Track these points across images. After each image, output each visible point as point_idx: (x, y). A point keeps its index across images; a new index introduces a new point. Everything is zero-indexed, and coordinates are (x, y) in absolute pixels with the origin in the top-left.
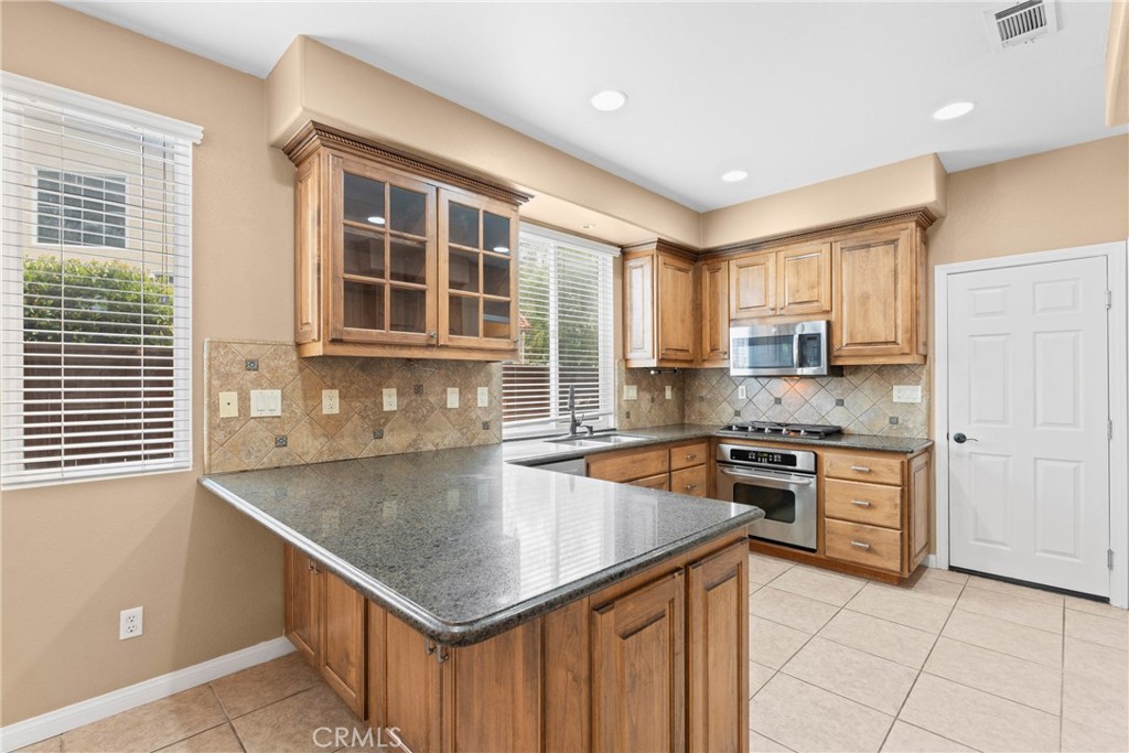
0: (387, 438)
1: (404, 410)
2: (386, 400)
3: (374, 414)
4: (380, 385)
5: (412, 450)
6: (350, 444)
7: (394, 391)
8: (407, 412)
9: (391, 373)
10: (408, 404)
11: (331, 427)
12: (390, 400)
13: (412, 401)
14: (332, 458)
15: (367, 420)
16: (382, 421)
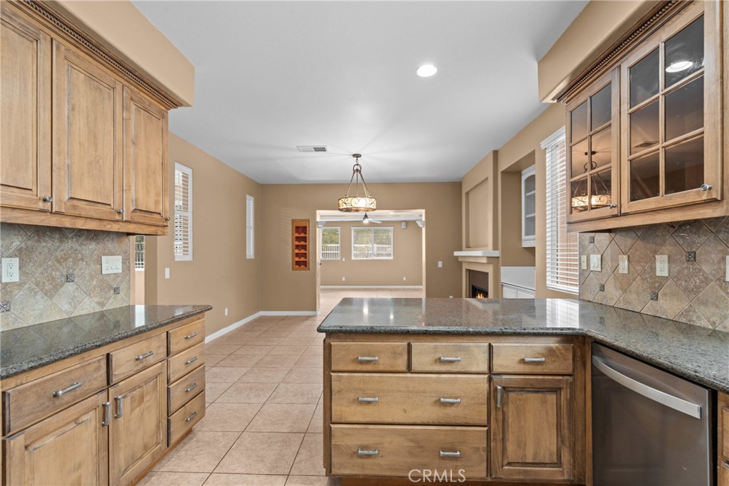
0: (661, 301)
1: (675, 277)
2: (658, 265)
3: (651, 277)
4: (655, 252)
5: (684, 320)
6: (635, 299)
7: (665, 257)
8: (678, 279)
9: (664, 241)
10: (679, 272)
11: (625, 283)
12: (662, 267)
13: (684, 269)
14: (625, 307)
15: (646, 281)
16: (657, 285)
